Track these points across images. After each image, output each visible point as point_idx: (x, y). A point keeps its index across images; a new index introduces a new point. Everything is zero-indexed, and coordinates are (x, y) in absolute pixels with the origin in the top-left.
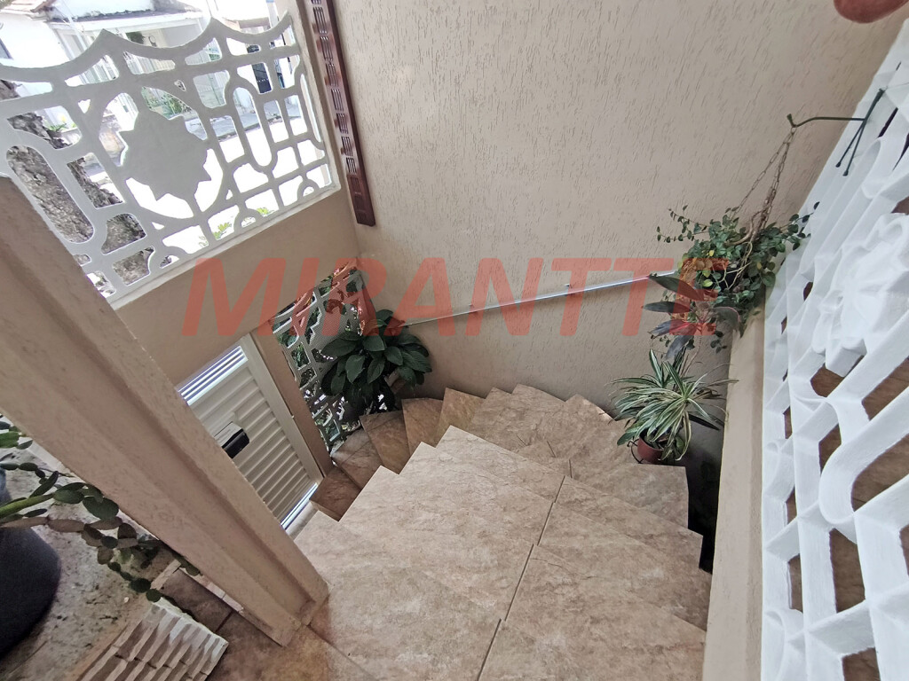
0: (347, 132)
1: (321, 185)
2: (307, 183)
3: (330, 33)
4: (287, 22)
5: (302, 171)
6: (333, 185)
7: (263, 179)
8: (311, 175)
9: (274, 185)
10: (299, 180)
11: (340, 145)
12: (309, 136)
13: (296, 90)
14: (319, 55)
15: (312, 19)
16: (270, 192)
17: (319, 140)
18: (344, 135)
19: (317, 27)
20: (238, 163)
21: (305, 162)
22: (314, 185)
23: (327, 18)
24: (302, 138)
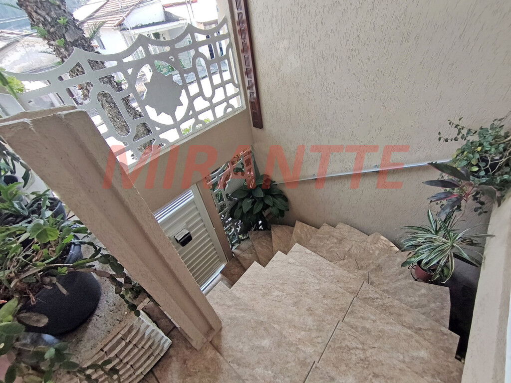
0: (251, 78)
1: (236, 106)
2: (229, 106)
3: (245, 25)
4: (225, 21)
5: (227, 99)
6: (242, 107)
7: (207, 104)
8: (231, 102)
9: (212, 107)
10: (225, 104)
11: (247, 85)
12: (231, 81)
13: (227, 57)
14: (239, 37)
15: (237, 19)
16: (210, 111)
17: (237, 83)
18: (250, 79)
19: (239, 23)
20: (196, 96)
21: (229, 94)
22: (232, 107)
23: (244, 17)
24: (228, 82)
